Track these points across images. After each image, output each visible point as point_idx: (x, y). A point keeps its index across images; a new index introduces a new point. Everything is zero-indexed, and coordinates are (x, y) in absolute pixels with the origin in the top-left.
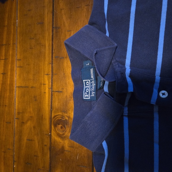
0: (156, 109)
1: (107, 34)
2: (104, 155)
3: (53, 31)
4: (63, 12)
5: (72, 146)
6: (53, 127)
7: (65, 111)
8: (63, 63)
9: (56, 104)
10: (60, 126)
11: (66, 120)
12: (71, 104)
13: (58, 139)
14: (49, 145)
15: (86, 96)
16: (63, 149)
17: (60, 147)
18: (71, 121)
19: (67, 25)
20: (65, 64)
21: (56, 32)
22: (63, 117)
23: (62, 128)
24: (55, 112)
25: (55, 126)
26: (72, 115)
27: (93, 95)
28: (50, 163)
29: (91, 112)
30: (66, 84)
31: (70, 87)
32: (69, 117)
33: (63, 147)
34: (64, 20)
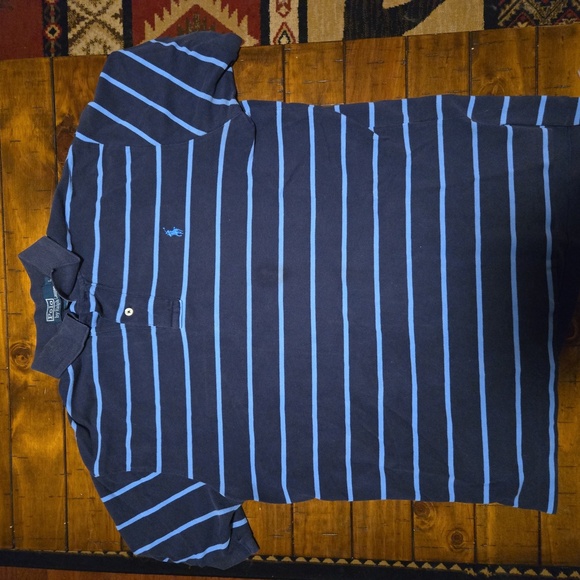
0: (123, 326)
1: (70, 248)
2: (69, 380)
3: (4, 236)
4: (16, 212)
5: (37, 380)
6: (11, 358)
7: (26, 338)
8: (20, 277)
9: (14, 330)
10: (20, 357)
11: (28, 349)
12: (34, 329)
13: (19, 374)
14: (7, 382)
15: (50, 318)
16: (26, 386)
17: (22, 383)
18: (34, 349)
19: (22, 230)
20: (23, 280)
21: (9, 238)
22: (23, 345)
23: (23, 358)
24: (13, 340)
25: (14, 357)
26: (34, 341)
27: (57, 316)
28: (10, 405)
29: (56, 336)
30: (25, 303)
31: (31, 307)
32: (32, 345)
33: (26, 382)
34: (19, 224)
